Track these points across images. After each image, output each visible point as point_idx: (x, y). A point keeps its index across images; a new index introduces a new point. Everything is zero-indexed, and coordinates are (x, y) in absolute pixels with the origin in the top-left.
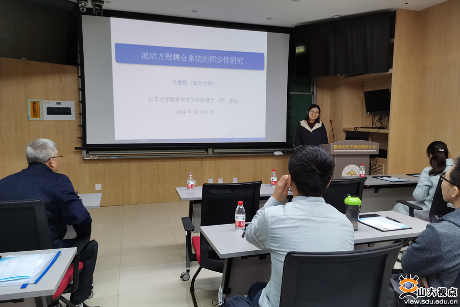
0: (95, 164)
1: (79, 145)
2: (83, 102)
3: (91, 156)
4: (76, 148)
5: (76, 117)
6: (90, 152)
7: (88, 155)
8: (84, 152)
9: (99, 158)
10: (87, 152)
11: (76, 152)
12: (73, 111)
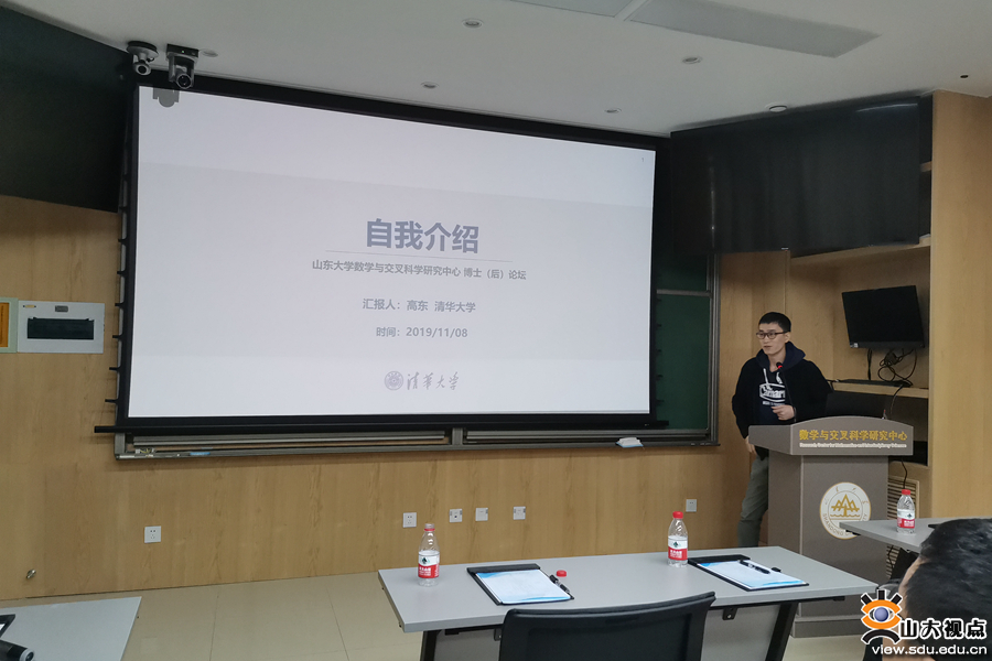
0: (147, 472)
1: (109, 421)
2: (126, 306)
3: (138, 451)
4: (98, 430)
5: (105, 346)
6: (135, 439)
7: (130, 446)
8: (120, 439)
9: (158, 456)
10: (129, 440)
11: (98, 437)
12: (98, 331)
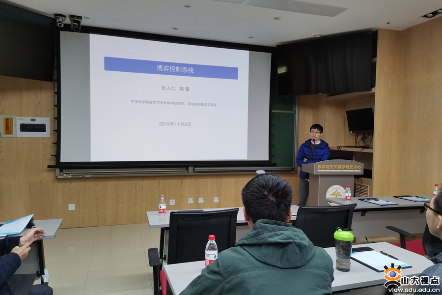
2: (58, 119)
3: (65, 175)
4: (49, 167)
5: (51, 134)
6: (64, 170)
7: (62, 173)
8: (58, 170)
9: (73, 177)
11: (49, 170)
12: (48, 128)
